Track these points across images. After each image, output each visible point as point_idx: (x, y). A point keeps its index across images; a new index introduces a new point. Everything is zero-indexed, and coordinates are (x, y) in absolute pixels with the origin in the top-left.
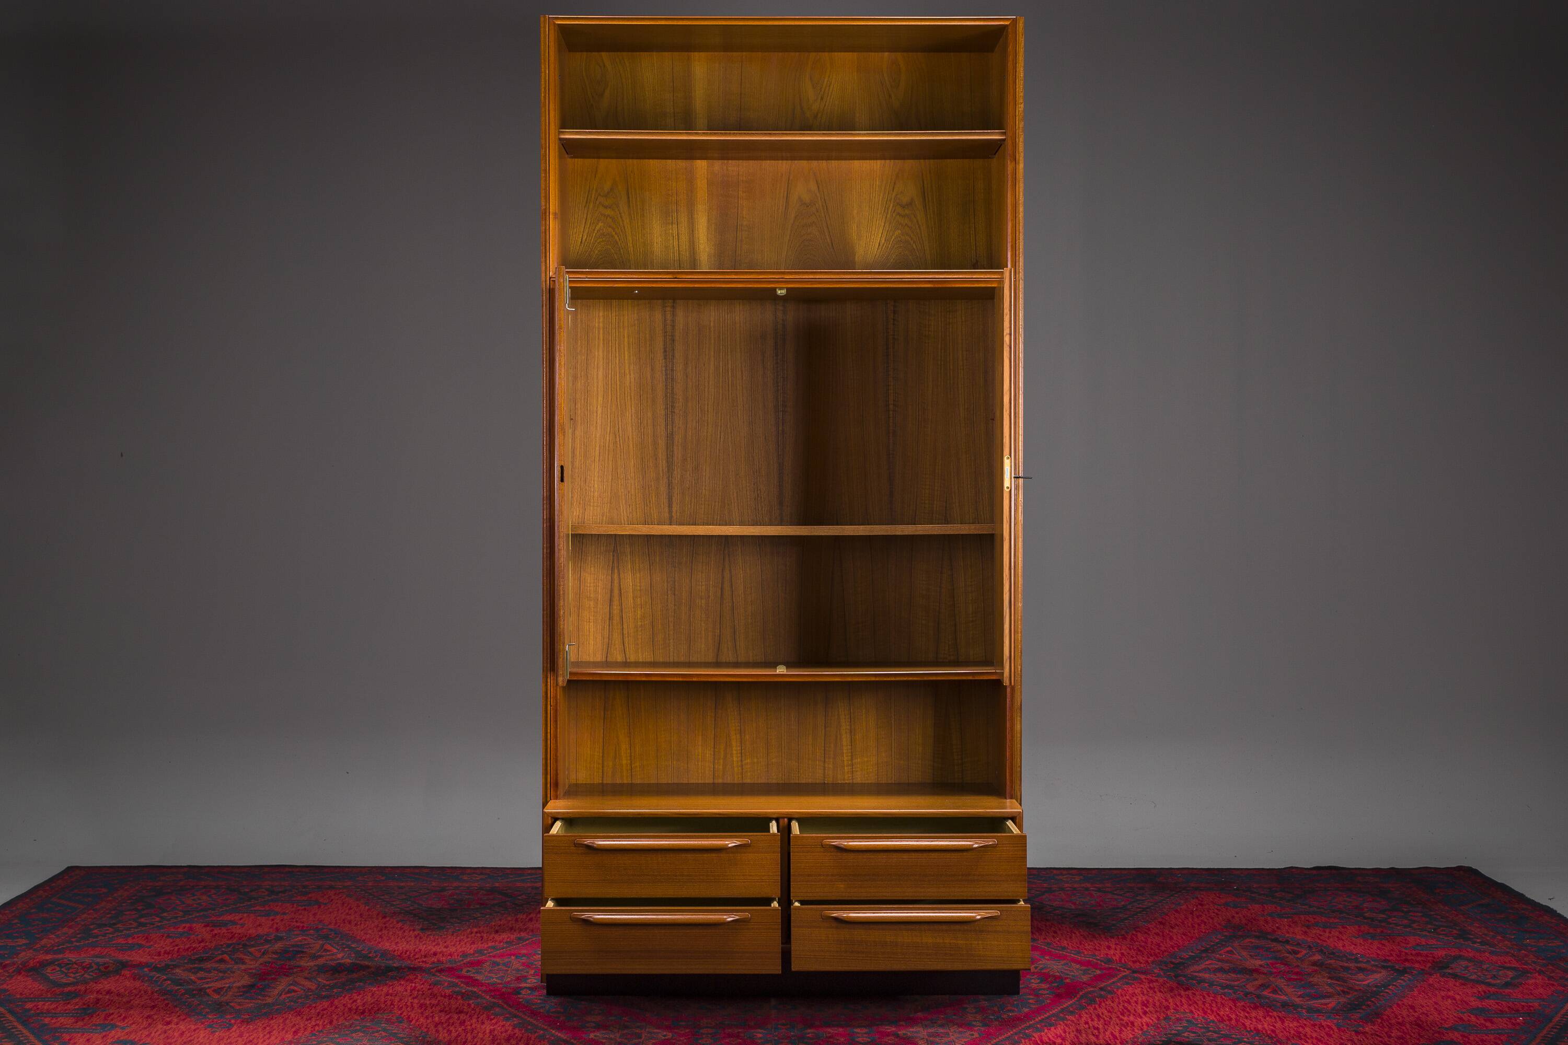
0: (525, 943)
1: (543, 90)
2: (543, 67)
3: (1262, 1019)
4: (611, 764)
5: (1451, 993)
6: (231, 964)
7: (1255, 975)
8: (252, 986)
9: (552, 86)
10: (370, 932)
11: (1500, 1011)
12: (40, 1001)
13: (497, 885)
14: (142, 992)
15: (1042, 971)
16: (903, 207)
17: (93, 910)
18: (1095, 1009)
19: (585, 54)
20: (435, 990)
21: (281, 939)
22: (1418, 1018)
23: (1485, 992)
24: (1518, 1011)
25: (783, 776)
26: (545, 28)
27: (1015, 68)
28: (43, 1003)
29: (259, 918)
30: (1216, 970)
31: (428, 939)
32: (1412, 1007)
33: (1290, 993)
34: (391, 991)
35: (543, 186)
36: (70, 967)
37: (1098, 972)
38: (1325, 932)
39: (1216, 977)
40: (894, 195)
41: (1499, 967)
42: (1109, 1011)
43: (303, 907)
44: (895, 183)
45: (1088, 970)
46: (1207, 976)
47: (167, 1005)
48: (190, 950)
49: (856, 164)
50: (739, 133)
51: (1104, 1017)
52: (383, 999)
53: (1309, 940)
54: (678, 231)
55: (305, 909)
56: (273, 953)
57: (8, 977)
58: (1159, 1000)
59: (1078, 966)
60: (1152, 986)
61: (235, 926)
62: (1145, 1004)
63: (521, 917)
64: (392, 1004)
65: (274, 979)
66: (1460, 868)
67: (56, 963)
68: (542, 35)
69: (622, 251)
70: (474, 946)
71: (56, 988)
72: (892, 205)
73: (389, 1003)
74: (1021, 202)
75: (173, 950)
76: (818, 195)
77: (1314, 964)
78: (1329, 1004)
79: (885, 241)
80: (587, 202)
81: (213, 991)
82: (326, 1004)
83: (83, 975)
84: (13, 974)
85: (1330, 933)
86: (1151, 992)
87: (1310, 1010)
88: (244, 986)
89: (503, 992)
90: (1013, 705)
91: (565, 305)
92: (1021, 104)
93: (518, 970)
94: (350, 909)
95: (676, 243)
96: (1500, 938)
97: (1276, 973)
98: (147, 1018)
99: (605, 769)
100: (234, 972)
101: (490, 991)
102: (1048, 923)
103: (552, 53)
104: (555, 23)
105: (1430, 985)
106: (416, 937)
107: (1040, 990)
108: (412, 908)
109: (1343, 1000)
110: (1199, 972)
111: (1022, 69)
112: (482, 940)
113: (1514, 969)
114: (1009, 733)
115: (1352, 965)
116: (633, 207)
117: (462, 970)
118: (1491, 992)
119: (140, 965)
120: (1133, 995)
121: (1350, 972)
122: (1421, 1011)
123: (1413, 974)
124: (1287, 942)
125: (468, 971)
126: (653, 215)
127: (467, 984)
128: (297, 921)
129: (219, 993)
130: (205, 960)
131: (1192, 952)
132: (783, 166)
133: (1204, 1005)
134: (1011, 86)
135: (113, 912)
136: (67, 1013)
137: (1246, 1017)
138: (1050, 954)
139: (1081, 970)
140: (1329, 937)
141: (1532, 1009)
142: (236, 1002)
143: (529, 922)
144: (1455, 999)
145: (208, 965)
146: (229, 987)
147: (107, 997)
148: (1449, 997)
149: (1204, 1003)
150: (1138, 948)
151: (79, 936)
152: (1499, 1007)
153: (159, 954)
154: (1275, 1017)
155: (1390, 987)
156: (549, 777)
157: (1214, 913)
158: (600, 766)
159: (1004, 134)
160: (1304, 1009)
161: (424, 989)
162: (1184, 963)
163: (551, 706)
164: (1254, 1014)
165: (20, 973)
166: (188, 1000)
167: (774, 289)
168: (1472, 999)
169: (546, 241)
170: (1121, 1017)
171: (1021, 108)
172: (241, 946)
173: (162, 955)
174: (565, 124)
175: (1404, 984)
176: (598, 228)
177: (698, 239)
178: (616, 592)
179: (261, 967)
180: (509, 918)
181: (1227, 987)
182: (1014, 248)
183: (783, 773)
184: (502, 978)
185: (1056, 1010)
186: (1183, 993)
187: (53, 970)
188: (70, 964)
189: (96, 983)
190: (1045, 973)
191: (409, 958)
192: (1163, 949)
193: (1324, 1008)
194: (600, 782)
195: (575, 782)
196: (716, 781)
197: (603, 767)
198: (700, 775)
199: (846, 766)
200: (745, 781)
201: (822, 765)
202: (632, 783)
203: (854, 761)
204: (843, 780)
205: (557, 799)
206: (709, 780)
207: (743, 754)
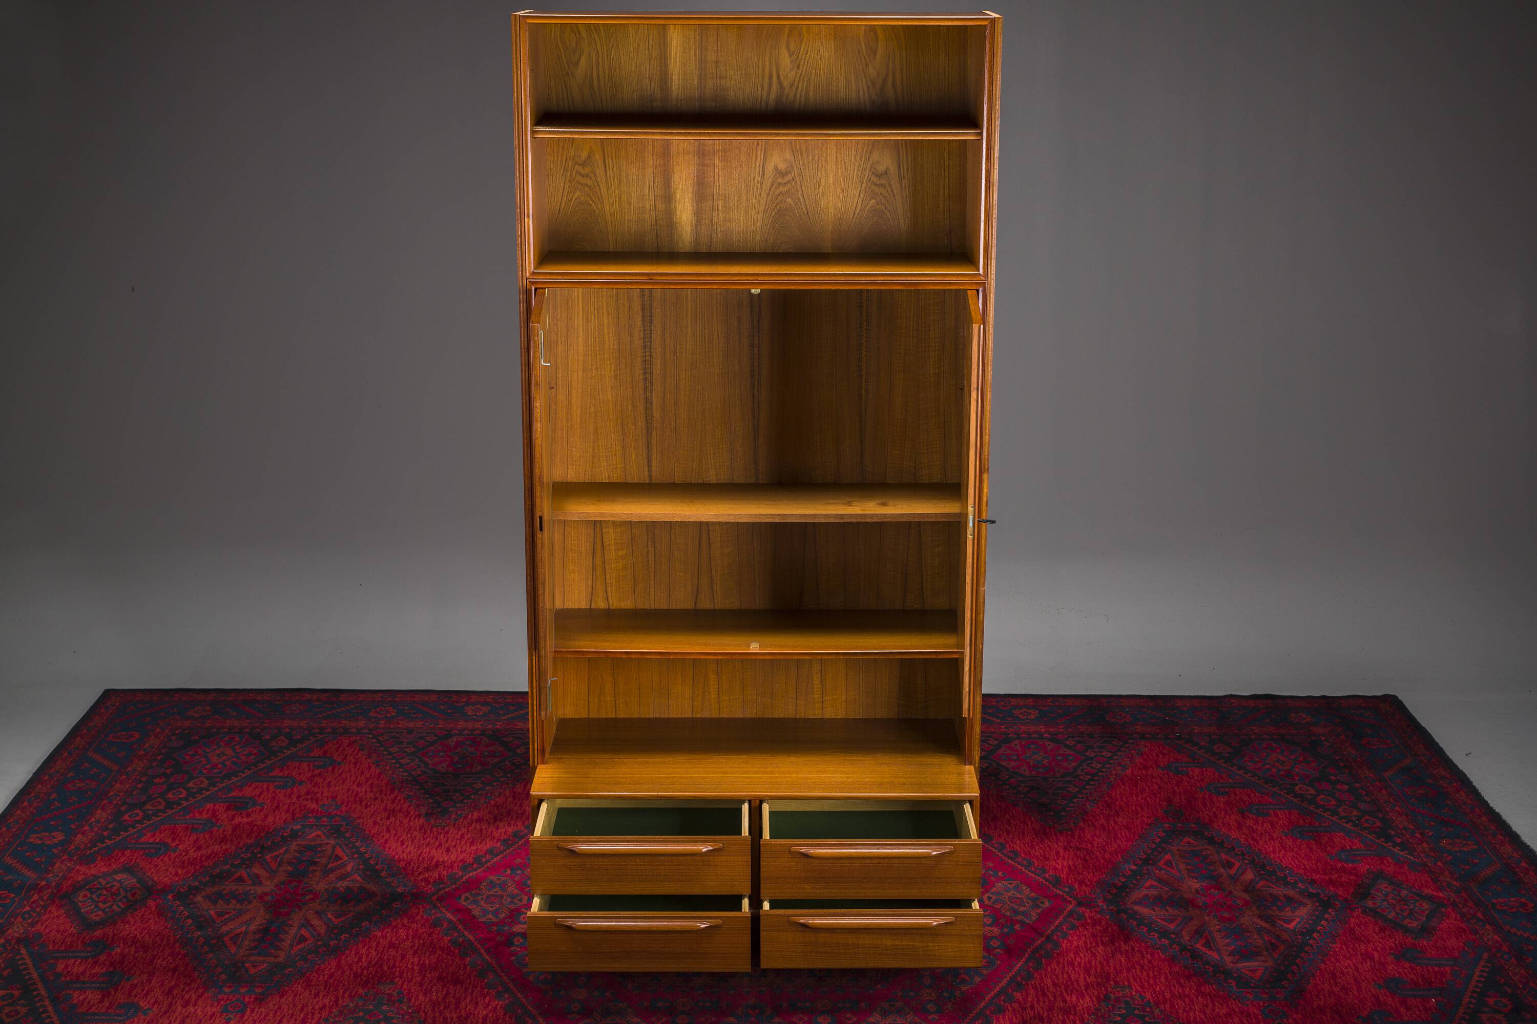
5: (1370, 948)
6: (248, 886)
7: (1191, 910)
8: (266, 929)
10: (379, 819)
12: (70, 958)
14: (165, 941)
16: (877, 176)
18: (1041, 977)
20: (435, 937)
22: (1339, 998)
23: (1401, 947)
25: (758, 712)
26: (516, 27)
28: (73, 962)
30: (1155, 900)
31: (432, 835)
33: (1222, 946)
34: (393, 940)
36: (100, 893)
37: (1046, 903)
38: (1258, 821)
39: (1154, 913)
40: (869, 164)
42: (1054, 984)
43: (319, 770)
44: (871, 153)
45: (1037, 898)
46: (1146, 910)
48: (212, 857)
55: (321, 774)
56: (288, 863)
57: (43, 908)
58: (1100, 961)
59: (1028, 891)
60: (1095, 932)
61: (255, 809)
62: (1087, 969)
64: (394, 965)
65: (288, 914)
66: (1386, 698)
67: (87, 887)
69: (599, 219)
70: (473, 849)
71: (86, 932)
72: (867, 174)
73: (391, 962)
75: (197, 857)
76: (794, 163)
77: (1246, 888)
78: (1257, 968)
79: (860, 211)
80: (564, 171)
82: (333, 964)
83: (112, 905)
84: (47, 903)
85: (1263, 824)
86: (1094, 944)
88: (259, 930)
89: (498, 941)
91: (540, 362)
93: (512, 896)
96: (1419, 836)
97: (1210, 906)
98: (168, 993)
99: (591, 705)
101: (486, 939)
104: (526, 22)
105: (1351, 930)
106: (420, 830)
108: (418, 772)
109: (1270, 961)
112: (481, 836)
115: (1281, 890)
116: (610, 174)
117: (461, 896)
118: (1408, 945)
119: (164, 890)
120: (1078, 949)
121: (1278, 903)
122: (1342, 982)
123: (1337, 908)
124: (1222, 844)
128: (312, 800)
133: (1142, 970)
136: (94, 984)
137: (1180, 996)
139: (1030, 899)
140: (1261, 833)
142: (250, 961)
144: (1373, 958)
145: (227, 887)
147: (132, 950)
148: (1368, 955)
149: (1142, 968)
150: (1084, 855)
151: (110, 826)
152: (1414, 976)
153: (183, 865)
154: (1206, 996)
155: (1315, 934)
157: (1157, 784)
158: (586, 702)
159: (979, 134)
160: (1234, 978)
161: (425, 935)
164: (1187, 990)
165: (54, 902)
166: (207, 955)
167: (750, 290)
170: (1065, 995)
173: (186, 866)
175: (1328, 928)
176: (576, 196)
178: (599, 545)
179: (276, 891)
180: (507, 793)
183: (758, 709)
186: (1123, 946)
187: (85, 896)
188: (100, 889)
189: (123, 922)
191: (413, 872)
192: (1107, 856)
194: (587, 716)
195: (563, 717)
196: (695, 716)
197: (589, 703)
198: (680, 710)
199: (817, 703)
200: (722, 716)
201: (794, 701)
202: (616, 718)
203: (824, 699)
204: (814, 715)
205: (543, 764)
206: (688, 715)
207: (720, 692)
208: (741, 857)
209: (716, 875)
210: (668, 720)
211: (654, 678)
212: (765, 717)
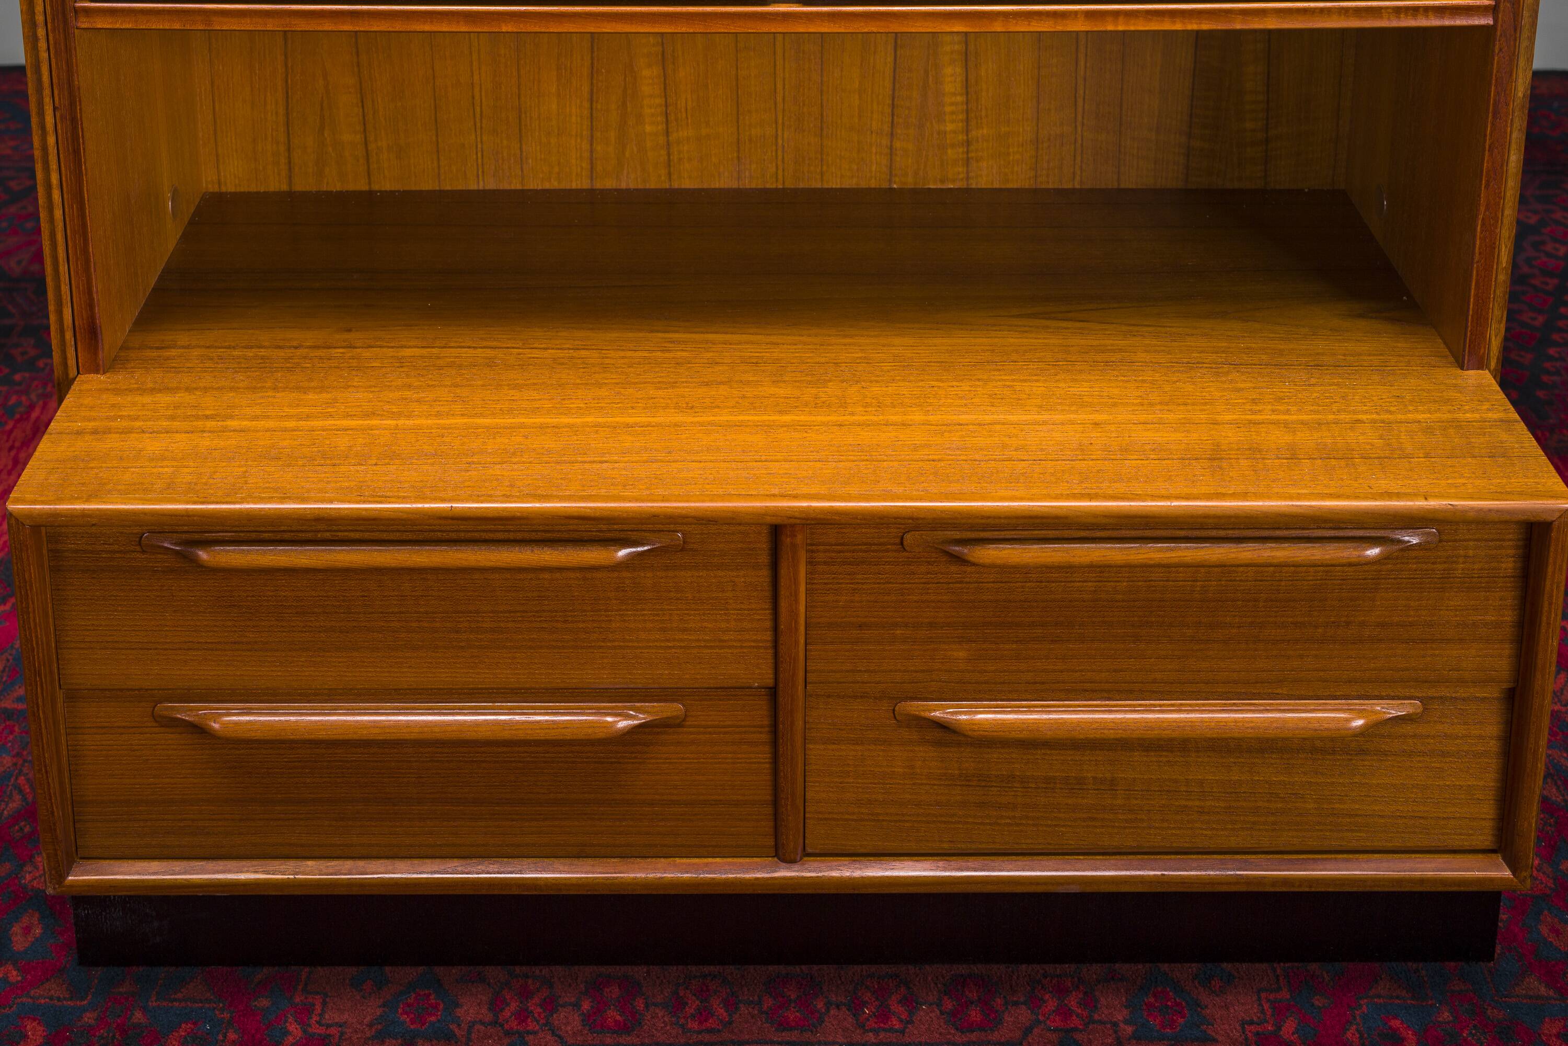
4: (310, 142)
25: (779, 173)
99: (296, 155)
158: (282, 148)
183: (780, 163)
194: (285, 188)
195: (216, 190)
196: (598, 185)
197: (289, 150)
198: (556, 169)
199: (953, 146)
200: (676, 185)
201: (885, 141)
202: (371, 193)
203: (974, 133)
204: (942, 181)
205: (97, 371)
206: (579, 182)
207: (672, 117)
208: (742, 573)
209: (663, 630)
210: (522, 197)
211: (476, 77)
212: (801, 185)
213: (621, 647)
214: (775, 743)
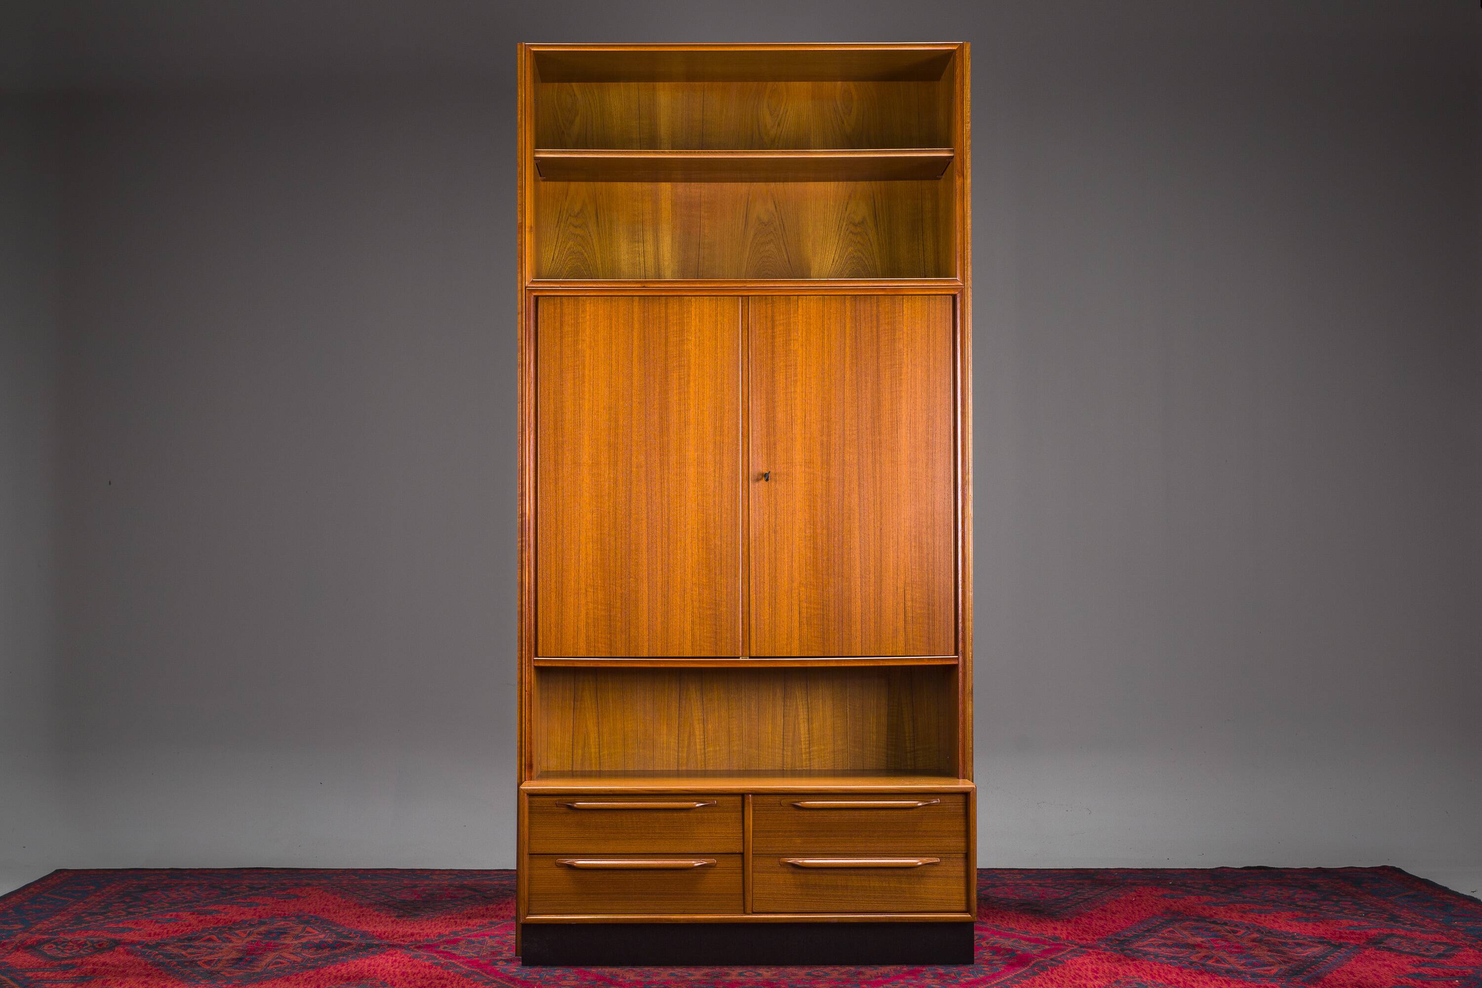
0: (496, 927)
1: (519, 112)
2: (519, 90)
3: (1209, 983)
4: (580, 752)
5: (1387, 962)
6: (219, 943)
7: (1198, 949)
8: (241, 959)
9: (528, 109)
10: (348, 918)
11: (1436, 975)
12: (39, 971)
13: (466, 882)
14: (136, 964)
15: (994, 946)
16: (855, 225)
17: (84, 902)
18: (1047, 974)
19: (557, 84)
20: (415, 962)
21: (265, 923)
22: (1359, 981)
23: (1420, 962)
24: (1453, 975)
25: (744, 764)
26: (522, 55)
27: (962, 90)
28: (42, 973)
29: (241, 908)
30: (1159, 946)
31: (405, 924)
32: (1352, 973)
33: (1233, 962)
34: (373, 963)
35: (519, 202)
36: (66, 945)
37: (1047, 947)
38: (1261, 916)
39: (1160, 950)
40: (847, 214)
41: (1431, 942)
42: (1061, 976)
43: (283, 900)
44: (848, 203)
45: (1038, 946)
46: (1151, 950)
47: (161, 974)
48: (178, 932)
49: (811, 185)
50: (703, 152)
51: (1057, 980)
52: (366, 968)
53: (1246, 922)
54: (644, 248)
55: (285, 901)
56: (258, 934)
57: (7, 953)
58: (1108, 968)
59: (1027, 943)
60: (1100, 958)
61: (220, 914)
62: (1095, 971)
63: (492, 907)
64: (375, 973)
65: (260, 954)
66: (1384, 868)
67: (52, 941)
68: (519, 62)
69: (591, 267)
70: (449, 929)
71: (53, 961)
72: (845, 224)
73: (372, 972)
74: (968, 215)
75: (163, 932)
76: (775, 214)
77: (1254, 940)
78: (1271, 970)
79: (839, 257)
80: (558, 222)
81: (203, 963)
82: (312, 972)
83: (79, 951)
84: (11, 951)
85: (1266, 917)
86: (1100, 962)
87: (1253, 975)
88: (233, 959)
89: (481, 963)
90: (964, 689)
92: (968, 123)
93: (492, 947)
94: (328, 901)
95: (642, 259)
96: (1429, 920)
97: (1217, 947)
98: (142, 983)
99: (575, 757)
100: (222, 949)
101: (467, 962)
102: (994, 911)
103: (528, 78)
104: (530, 50)
105: (1366, 956)
106: (393, 922)
107: (993, 960)
108: (386, 900)
109: (1284, 967)
110: (1143, 946)
111: (969, 91)
112: (456, 924)
113: (1446, 944)
114: (961, 717)
115: (1290, 941)
116: (602, 227)
117: (439, 947)
118: (1426, 961)
119: (132, 943)
120: (1083, 964)
121: (1288, 946)
122: (1360, 976)
123: (1349, 948)
124: (1226, 924)
125: (445, 948)
126: (620, 234)
127: (445, 958)
128: (278, 910)
129: (210, 965)
130: (194, 939)
131: (1135, 932)
132: (743, 188)
133: (1152, 971)
134: (959, 106)
135: (103, 904)
136: (66, 980)
137: (1193, 981)
138: (999, 933)
139: (1031, 946)
140: (1265, 921)
141: (1466, 973)
142: (226, 971)
143: (499, 910)
144: (1391, 966)
145: (197, 943)
146: (219, 960)
147: (103, 968)
148: (1385, 965)
149: (1151, 970)
150: (1083, 929)
151: (71, 922)
152: (1435, 973)
153: (150, 935)
154: (1221, 981)
155: (1328, 958)
156: (523, 758)
157: (1152, 902)
158: (570, 755)
159: (952, 151)
160: (1248, 974)
161: (405, 961)
162: (1128, 940)
163: (526, 691)
164: (1200, 978)
165: (18, 950)
166: (180, 970)
168: (1408, 967)
169: (522, 253)
170: (1073, 980)
171: (968, 127)
172: (227, 929)
173: (152, 936)
174: (539, 144)
175: (1341, 955)
176: (568, 246)
177: (663, 256)
179: (247, 944)
180: (480, 908)
181: (1172, 958)
182: (963, 258)
183: (744, 760)
184: (478, 953)
185: (1010, 976)
186: (1130, 962)
187: (49, 947)
188: (66, 942)
189: (91, 957)
190: (997, 947)
191: (387, 937)
192: (1107, 929)
193: (1267, 974)
194: (570, 769)
195: (547, 770)
197: (573, 755)
201: (781, 752)
204: (801, 767)
205: (531, 780)
207: (706, 743)
208: (733, 814)
209: (710, 833)
211: (639, 728)
213: (697, 839)
214: (743, 873)
